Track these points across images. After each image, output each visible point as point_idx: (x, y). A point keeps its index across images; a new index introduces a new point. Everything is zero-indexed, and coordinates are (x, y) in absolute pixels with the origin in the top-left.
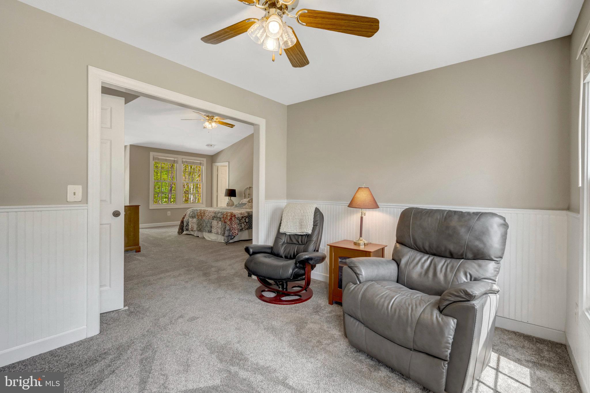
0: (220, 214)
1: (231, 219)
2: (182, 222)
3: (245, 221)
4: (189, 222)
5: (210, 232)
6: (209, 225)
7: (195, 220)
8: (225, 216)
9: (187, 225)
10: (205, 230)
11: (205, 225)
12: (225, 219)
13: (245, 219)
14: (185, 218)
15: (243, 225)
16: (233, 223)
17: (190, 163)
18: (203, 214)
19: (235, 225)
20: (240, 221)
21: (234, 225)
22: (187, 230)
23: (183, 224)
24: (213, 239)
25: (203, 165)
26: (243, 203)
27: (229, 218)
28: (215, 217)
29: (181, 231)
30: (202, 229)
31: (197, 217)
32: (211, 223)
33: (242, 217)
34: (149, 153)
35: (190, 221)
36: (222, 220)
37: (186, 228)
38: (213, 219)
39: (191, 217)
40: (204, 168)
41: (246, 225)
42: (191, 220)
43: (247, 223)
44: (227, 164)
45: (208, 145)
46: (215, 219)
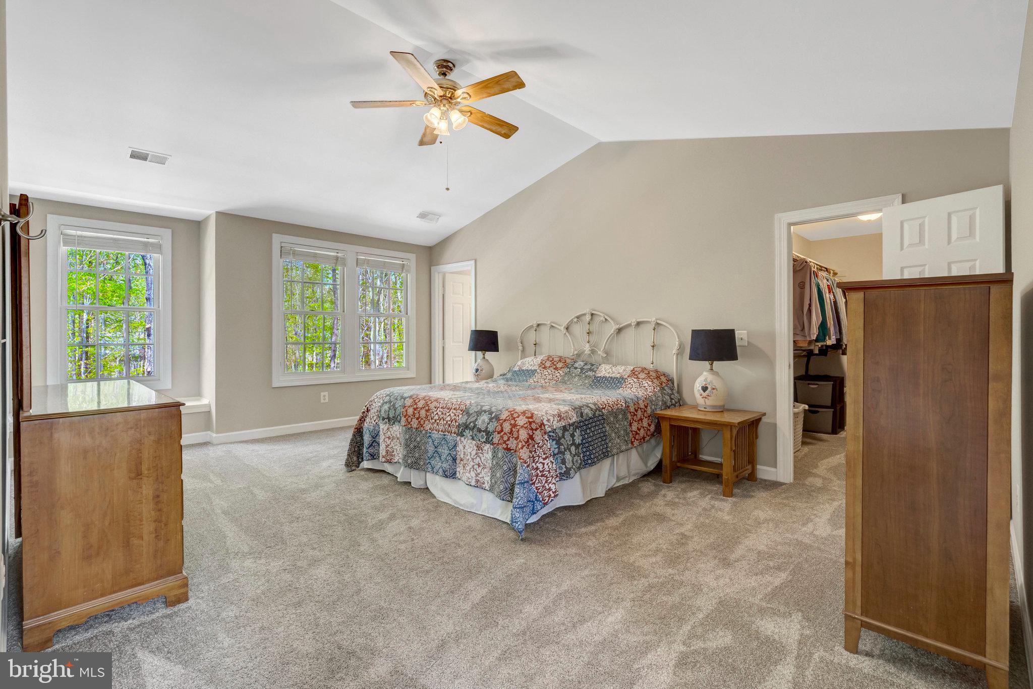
0: (485, 418)
1: (531, 437)
2: (359, 431)
3: (574, 440)
4: (377, 435)
5: (451, 475)
6: (445, 452)
7: (397, 430)
8: (507, 427)
9: (374, 442)
10: (433, 468)
11: (431, 449)
12: (508, 440)
13: (573, 436)
14: (368, 420)
15: (568, 456)
16: (540, 452)
17: (376, 265)
18: (423, 413)
19: (546, 462)
20: (559, 443)
21: (541, 460)
22: (374, 457)
23: (362, 436)
24: (462, 503)
25: (408, 271)
26: (524, 368)
27: (523, 435)
28: (466, 426)
29: (355, 458)
30: (422, 463)
31: (403, 419)
32: (455, 446)
33: (565, 429)
34: (271, 238)
35: (381, 433)
36: (496, 440)
37: (371, 450)
38: (461, 434)
39: (384, 419)
40: (411, 278)
41: (574, 456)
42: (386, 428)
43: (577, 447)
44: (469, 266)
45: (423, 216)
46: (468, 433)
